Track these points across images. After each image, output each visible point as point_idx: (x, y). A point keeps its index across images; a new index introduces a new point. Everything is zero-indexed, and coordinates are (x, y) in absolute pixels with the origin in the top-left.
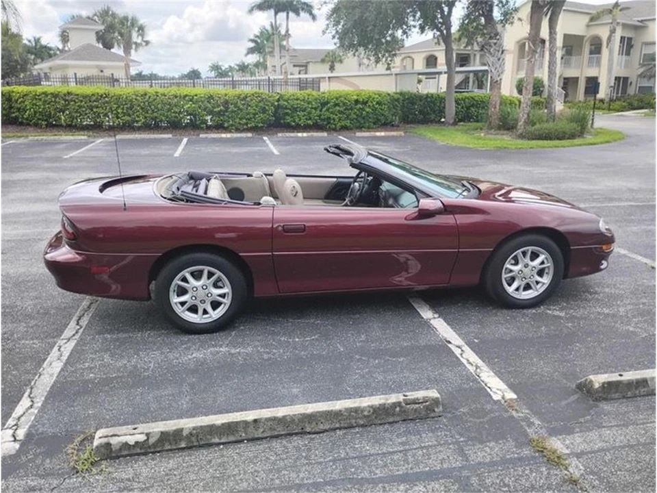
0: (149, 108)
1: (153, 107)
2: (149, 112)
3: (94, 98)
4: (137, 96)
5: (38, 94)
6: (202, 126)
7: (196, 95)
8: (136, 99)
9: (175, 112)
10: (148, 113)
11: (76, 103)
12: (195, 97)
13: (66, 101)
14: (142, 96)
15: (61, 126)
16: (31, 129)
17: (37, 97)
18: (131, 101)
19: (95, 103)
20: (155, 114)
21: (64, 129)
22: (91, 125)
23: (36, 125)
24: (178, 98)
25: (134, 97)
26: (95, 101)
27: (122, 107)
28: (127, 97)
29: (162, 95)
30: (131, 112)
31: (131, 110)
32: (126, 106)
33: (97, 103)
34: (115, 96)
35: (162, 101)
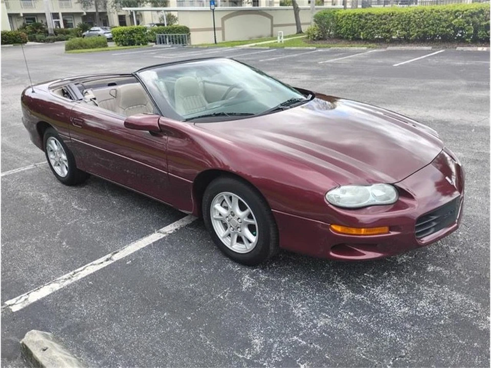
0: (422, 24)
1: (425, 23)
2: (422, 27)
3: (384, 17)
4: (416, 13)
5: (350, 15)
6: (467, 40)
7: (466, 11)
8: (414, 16)
9: (443, 27)
10: (420, 28)
11: (372, 21)
12: (465, 12)
13: (366, 19)
14: (420, 13)
15: (360, 39)
16: (343, 41)
17: (349, 18)
18: (409, 17)
19: (384, 21)
20: (427, 29)
21: (362, 41)
22: (379, 39)
23: (347, 38)
24: (449, 14)
25: (413, 14)
26: (384, 19)
27: (401, 23)
28: (407, 14)
29: (436, 12)
30: (408, 27)
31: (408, 25)
32: (404, 23)
33: (385, 21)
34: (398, 14)
35: (434, 17)
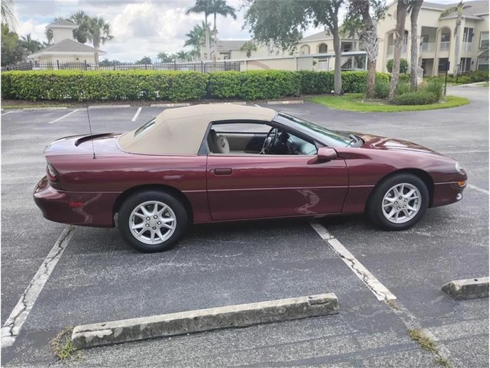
0: (113, 85)
1: (115, 85)
2: (113, 89)
3: (72, 79)
4: (104, 77)
5: (30, 76)
6: (152, 98)
8: (103, 79)
9: (132, 88)
11: (58, 82)
12: (147, 77)
13: (50, 81)
14: (107, 76)
15: (48, 100)
17: (29, 79)
18: (99, 80)
20: (117, 90)
22: (70, 99)
23: (29, 99)
24: (134, 78)
25: (102, 77)
26: (72, 81)
27: (92, 85)
28: (96, 77)
29: (122, 75)
30: (99, 89)
31: (99, 87)
32: (95, 84)
33: (74, 83)
34: (87, 77)
35: (122, 80)
